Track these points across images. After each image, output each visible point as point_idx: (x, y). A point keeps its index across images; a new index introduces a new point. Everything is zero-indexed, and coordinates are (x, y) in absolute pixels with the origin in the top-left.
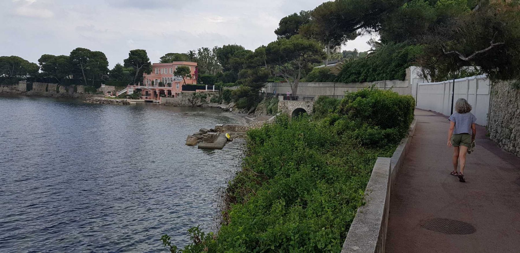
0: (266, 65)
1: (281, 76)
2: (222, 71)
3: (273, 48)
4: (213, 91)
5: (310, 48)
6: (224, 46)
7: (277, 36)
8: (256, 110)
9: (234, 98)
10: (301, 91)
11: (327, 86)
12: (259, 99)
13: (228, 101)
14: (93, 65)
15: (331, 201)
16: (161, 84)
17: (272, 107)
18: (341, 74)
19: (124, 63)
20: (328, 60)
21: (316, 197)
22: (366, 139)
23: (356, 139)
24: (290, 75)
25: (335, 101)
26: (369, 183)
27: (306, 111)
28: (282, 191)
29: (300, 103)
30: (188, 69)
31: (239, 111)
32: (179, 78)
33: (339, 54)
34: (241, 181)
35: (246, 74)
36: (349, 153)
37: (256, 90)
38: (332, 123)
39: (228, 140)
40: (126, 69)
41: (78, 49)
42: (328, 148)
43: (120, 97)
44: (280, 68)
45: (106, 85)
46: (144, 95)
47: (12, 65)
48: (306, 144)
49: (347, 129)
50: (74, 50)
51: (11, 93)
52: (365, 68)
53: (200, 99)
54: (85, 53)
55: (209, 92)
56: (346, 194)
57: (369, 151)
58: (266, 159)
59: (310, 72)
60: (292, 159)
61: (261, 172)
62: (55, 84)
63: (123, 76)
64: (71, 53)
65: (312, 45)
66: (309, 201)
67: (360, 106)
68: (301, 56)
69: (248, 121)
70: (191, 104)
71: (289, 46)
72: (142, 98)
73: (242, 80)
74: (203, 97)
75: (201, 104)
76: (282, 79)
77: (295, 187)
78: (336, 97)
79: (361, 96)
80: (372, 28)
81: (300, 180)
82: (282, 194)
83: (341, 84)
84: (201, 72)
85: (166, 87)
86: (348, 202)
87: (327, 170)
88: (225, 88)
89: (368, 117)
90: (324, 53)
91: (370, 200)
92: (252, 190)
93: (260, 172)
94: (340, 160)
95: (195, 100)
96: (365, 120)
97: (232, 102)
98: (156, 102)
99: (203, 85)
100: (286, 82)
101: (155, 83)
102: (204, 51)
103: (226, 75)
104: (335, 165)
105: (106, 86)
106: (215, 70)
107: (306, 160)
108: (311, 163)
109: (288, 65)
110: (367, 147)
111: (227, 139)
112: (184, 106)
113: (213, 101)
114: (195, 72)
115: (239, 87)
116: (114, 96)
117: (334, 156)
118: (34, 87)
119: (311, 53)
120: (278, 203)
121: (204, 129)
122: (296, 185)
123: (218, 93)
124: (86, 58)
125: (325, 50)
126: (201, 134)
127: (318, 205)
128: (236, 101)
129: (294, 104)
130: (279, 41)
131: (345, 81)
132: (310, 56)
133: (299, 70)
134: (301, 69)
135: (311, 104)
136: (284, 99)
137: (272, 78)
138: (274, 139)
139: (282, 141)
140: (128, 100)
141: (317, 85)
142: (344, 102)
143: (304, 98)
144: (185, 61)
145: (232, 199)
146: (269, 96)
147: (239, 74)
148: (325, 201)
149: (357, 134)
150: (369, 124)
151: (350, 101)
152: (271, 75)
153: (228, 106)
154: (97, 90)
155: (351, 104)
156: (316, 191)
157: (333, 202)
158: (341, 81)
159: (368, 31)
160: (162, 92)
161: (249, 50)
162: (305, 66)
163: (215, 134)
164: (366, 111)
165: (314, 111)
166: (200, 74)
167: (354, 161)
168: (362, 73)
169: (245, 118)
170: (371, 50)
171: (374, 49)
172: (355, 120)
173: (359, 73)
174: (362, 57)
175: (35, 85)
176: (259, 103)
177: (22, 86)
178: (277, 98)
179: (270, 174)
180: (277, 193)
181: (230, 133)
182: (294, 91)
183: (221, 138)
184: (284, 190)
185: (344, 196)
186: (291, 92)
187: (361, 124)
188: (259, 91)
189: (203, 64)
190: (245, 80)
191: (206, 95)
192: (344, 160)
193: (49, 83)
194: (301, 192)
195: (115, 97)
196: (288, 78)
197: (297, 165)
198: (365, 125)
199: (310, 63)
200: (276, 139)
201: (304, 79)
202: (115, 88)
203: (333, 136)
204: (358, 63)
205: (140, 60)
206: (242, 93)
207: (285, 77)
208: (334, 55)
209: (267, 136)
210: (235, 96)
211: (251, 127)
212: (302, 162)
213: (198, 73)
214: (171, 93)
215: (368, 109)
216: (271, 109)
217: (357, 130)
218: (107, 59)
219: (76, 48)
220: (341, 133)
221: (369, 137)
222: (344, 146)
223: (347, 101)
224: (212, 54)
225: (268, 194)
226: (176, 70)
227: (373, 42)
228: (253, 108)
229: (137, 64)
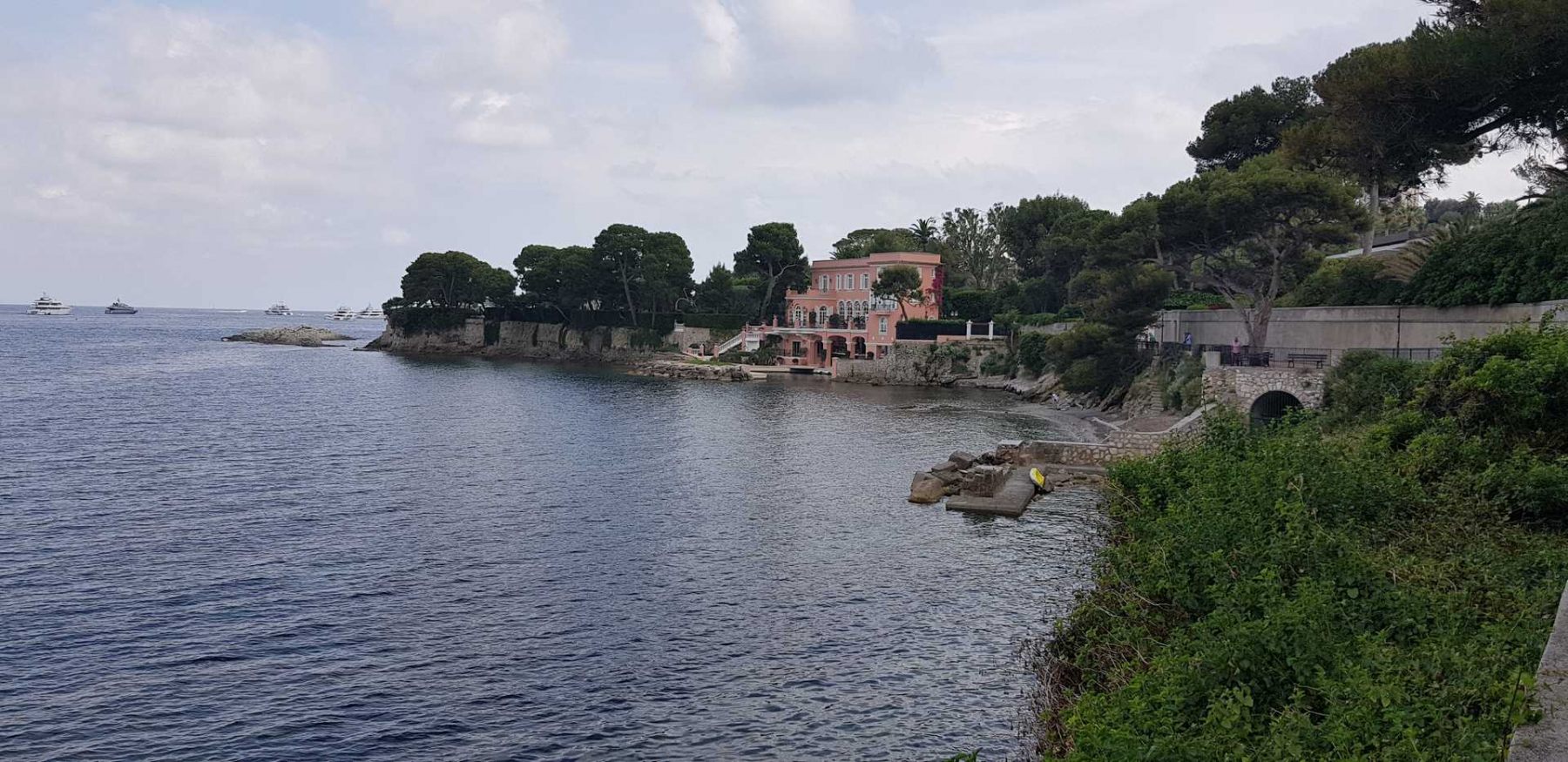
0: (1159, 254)
1: (1210, 289)
2: (1015, 279)
3: (1184, 201)
4: (988, 340)
5: (1313, 196)
6: (1023, 202)
7: (1196, 163)
8: (1128, 396)
9: (1054, 361)
10: (1281, 335)
11: (1373, 318)
12: (1138, 364)
13: (1035, 369)
14: (654, 269)
15: (1412, 703)
16: (835, 321)
17: (1179, 388)
18: (1422, 278)
19: (735, 263)
20: (1372, 233)
21: (1358, 687)
22: (1528, 498)
23: (1489, 497)
24: (1244, 284)
25: (1403, 367)
26: (1549, 649)
27: (1300, 399)
28: (1237, 663)
29: (1277, 376)
30: (914, 276)
31: (1070, 401)
32: (888, 302)
33: (1413, 213)
34: (1097, 620)
35: (1093, 285)
36: (1464, 546)
37: (1128, 333)
38: (1400, 439)
39: (1039, 491)
40: (739, 281)
41: (615, 229)
42: (1391, 526)
43: (723, 359)
44: (1205, 264)
45: (686, 326)
46: (789, 354)
47: (448, 276)
48: (1314, 512)
49: (1455, 462)
50: (603, 232)
51: (447, 350)
52: (1508, 257)
53: (948, 365)
54: (632, 239)
55: (975, 343)
56: (1466, 683)
57: (1538, 539)
58: (1177, 556)
59: (1312, 272)
60: (1267, 558)
61: (1162, 597)
62: (556, 326)
63: (730, 300)
64: (596, 239)
65: (1316, 187)
66: (1331, 700)
67: (1500, 386)
68: (1281, 221)
69: (1101, 433)
70: (923, 379)
71: (1236, 192)
72: (782, 362)
73: (1081, 304)
74: (959, 358)
75: (953, 377)
76: (1213, 297)
77: (1282, 649)
78: (1404, 356)
79: (1503, 352)
80: (1538, 124)
81: (1301, 627)
82: (1238, 671)
83: (1423, 313)
84: (953, 283)
85: (849, 330)
86: (1475, 710)
87: (1392, 599)
88: (1026, 330)
89: (1530, 425)
90: (1360, 212)
91: (1556, 705)
92: (1134, 652)
93: (1160, 597)
94: (1436, 567)
95: (933, 366)
96: (1519, 435)
97: (1047, 372)
98: (821, 373)
99: (957, 321)
100: (1228, 306)
101: (818, 319)
102: (961, 218)
103: (1029, 291)
104: (1418, 583)
105: (687, 329)
106: (996, 274)
107: (1314, 563)
108: (1335, 574)
109: (1233, 251)
110: (1529, 526)
111: (1037, 486)
112: (902, 384)
113: (989, 369)
114: (935, 284)
115: (1070, 326)
116: (709, 358)
117: (1412, 552)
118: (503, 333)
119: (1312, 212)
120: (1226, 698)
121: (962, 453)
122: (1284, 645)
123: (1004, 343)
124: (635, 252)
125: (1363, 201)
126: (954, 470)
127: (1368, 713)
128: (1060, 370)
129: (1258, 379)
130: (1204, 180)
131: (1438, 302)
132: (1309, 223)
133: (1274, 267)
134: (1280, 265)
135: (1318, 378)
136: (1222, 363)
137: (1179, 294)
138: (1201, 492)
139: (1229, 501)
140: (746, 368)
141: (1336, 314)
142: (1440, 372)
143: (1292, 359)
144: (906, 251)
145: (1066, 677)
146: (1172, 352)
147: (1069, 286)
148: (1393, 702)
149: (1493, 479)
150: (1537, 446)
151: (1462, 367)
152: (1176, 285)
153: (1035, 385)
154: (664, 339)
155: (1470, 379)
156: (1355, 665)
157: (1418, 705)
158: (1421, 303)
159: (1523, 135)
160: (838, 345)
161: (1104, 209)
162: (1294, 256)
163: (998, 469)
164: (1523, 404)
165: (1328, 400)
166: (950, 289)
167: (1486, 572)
168: (1499, 273)
169: (1091, 422)
170: (1529, 197)
171: (1541, 191)
172: (1483, 433)
173: (1489, 274)
174: (1496, 218)
175: (506, 330)
176: (1138, 374)
177: (473, 332)
178: (1199, 360)
179: (1194, 605)
180: (1223, 666)
181: (1043, 467)
182: (1258, 338)
183: (1015, 483)
184: (1243, 659)
185: (1463, 690)
186: (1245, 340)
187: (1506, 446)
188: (1138, 337)
189: (956, 259)
190: (1089, 302)
191: (967, 350)
192: (1450, 566)
193: (541, 321)
194: (1306, 666)
195: (711, 360)
196: (1233, 293)
197: (1283, 578)
198: (1521, 450)
199: (1310, 245)
200: (1210, 494)
201: (1290, 296)
202: (711, 334)
203: (1405, 484)
204: (1486, 239)
205: (778, 253)
206: (1080, 343)
207: (1223, 292)
208: (1394, 217)
209: (1176, 481)
210: (1058, 355)
211: (1113, 451)
212: (1302, 571)
213: (942, 286)
214: (864, 346)
215: (1530, 396)
216: (1178, 393)
217: (1494, 465)
218: (689, 252)
219: (609, 225)
220: (1435, 476)
221: (1538, 491)
222: (1447, 520)
223: (1453, 370)
224: (985, 228)
225: (1191, 668)
226: (879, 280)
227: (1536, 168)
228: (1116, 392)
229: (770, 265)
